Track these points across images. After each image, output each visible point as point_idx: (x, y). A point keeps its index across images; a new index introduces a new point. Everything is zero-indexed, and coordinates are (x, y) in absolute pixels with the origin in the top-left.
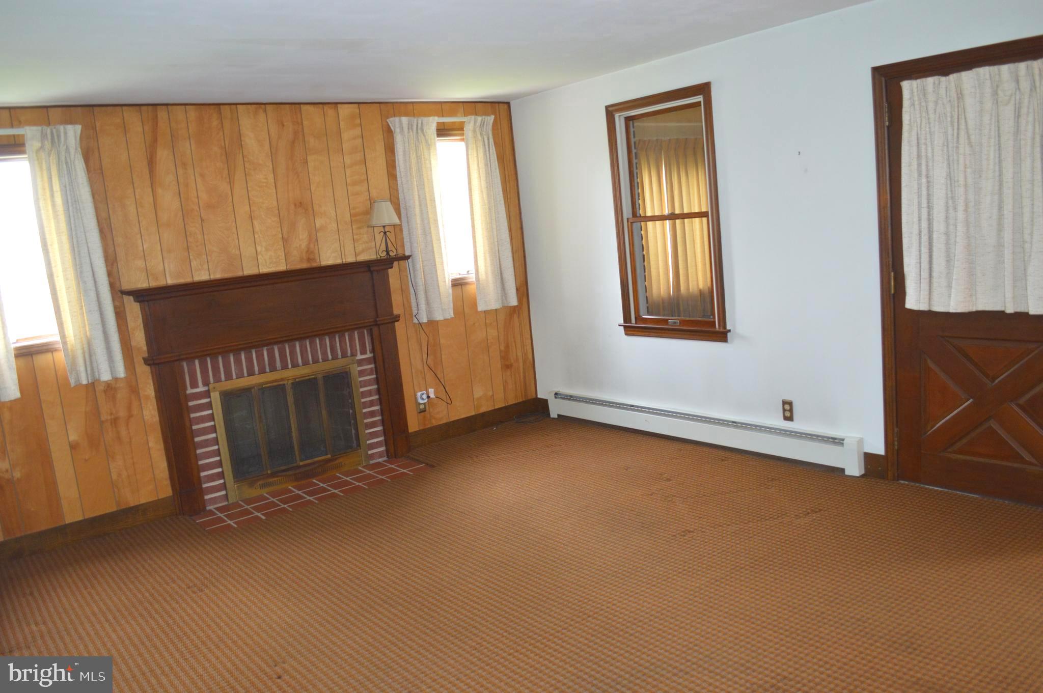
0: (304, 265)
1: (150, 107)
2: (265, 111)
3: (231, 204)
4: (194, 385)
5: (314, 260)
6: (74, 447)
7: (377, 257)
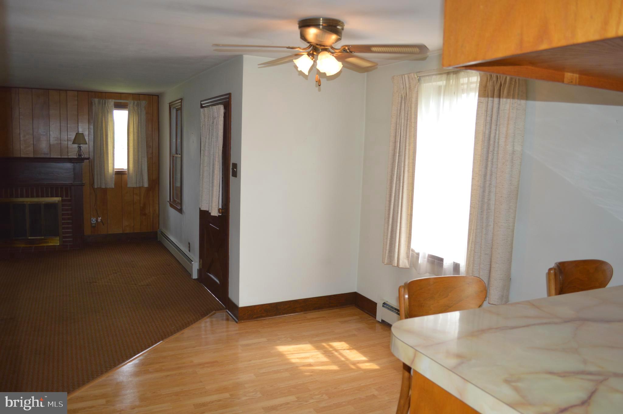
0: (42, 156)
2: (32, 91)
7: (76, 157)
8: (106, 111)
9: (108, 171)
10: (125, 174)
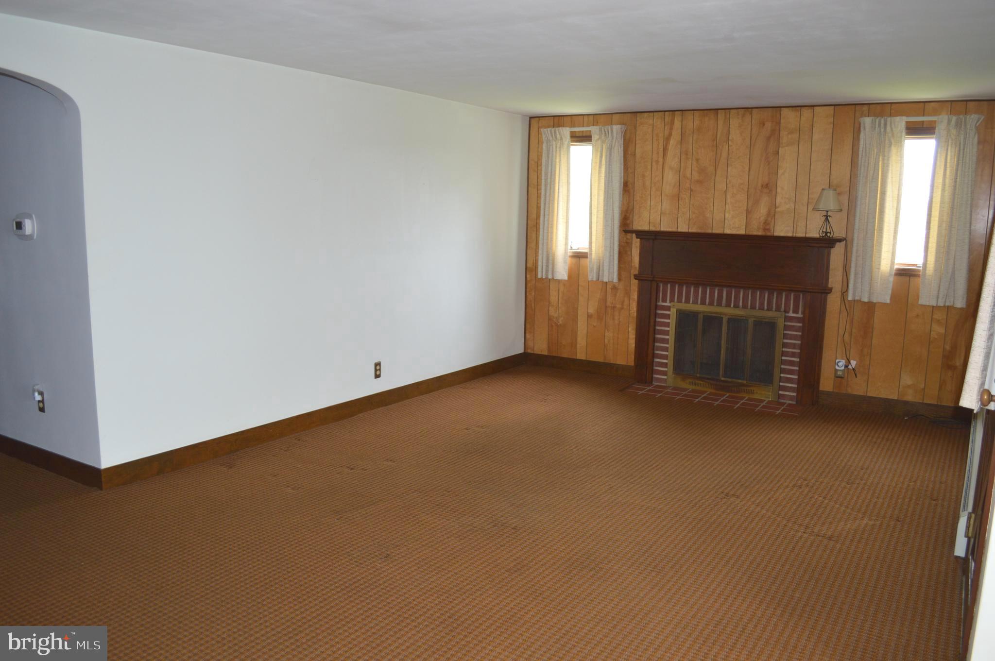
0: (760, 233)
1: (671, 113)
2: (751, 114)
3: (713, 181)
4: (664, 300)
5: (769, 230)
6: (589, 316)
7: (817, 236)
8: (887, 142)
9: (879, 269)
10: (918, 276)
